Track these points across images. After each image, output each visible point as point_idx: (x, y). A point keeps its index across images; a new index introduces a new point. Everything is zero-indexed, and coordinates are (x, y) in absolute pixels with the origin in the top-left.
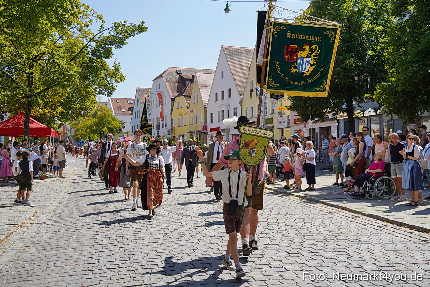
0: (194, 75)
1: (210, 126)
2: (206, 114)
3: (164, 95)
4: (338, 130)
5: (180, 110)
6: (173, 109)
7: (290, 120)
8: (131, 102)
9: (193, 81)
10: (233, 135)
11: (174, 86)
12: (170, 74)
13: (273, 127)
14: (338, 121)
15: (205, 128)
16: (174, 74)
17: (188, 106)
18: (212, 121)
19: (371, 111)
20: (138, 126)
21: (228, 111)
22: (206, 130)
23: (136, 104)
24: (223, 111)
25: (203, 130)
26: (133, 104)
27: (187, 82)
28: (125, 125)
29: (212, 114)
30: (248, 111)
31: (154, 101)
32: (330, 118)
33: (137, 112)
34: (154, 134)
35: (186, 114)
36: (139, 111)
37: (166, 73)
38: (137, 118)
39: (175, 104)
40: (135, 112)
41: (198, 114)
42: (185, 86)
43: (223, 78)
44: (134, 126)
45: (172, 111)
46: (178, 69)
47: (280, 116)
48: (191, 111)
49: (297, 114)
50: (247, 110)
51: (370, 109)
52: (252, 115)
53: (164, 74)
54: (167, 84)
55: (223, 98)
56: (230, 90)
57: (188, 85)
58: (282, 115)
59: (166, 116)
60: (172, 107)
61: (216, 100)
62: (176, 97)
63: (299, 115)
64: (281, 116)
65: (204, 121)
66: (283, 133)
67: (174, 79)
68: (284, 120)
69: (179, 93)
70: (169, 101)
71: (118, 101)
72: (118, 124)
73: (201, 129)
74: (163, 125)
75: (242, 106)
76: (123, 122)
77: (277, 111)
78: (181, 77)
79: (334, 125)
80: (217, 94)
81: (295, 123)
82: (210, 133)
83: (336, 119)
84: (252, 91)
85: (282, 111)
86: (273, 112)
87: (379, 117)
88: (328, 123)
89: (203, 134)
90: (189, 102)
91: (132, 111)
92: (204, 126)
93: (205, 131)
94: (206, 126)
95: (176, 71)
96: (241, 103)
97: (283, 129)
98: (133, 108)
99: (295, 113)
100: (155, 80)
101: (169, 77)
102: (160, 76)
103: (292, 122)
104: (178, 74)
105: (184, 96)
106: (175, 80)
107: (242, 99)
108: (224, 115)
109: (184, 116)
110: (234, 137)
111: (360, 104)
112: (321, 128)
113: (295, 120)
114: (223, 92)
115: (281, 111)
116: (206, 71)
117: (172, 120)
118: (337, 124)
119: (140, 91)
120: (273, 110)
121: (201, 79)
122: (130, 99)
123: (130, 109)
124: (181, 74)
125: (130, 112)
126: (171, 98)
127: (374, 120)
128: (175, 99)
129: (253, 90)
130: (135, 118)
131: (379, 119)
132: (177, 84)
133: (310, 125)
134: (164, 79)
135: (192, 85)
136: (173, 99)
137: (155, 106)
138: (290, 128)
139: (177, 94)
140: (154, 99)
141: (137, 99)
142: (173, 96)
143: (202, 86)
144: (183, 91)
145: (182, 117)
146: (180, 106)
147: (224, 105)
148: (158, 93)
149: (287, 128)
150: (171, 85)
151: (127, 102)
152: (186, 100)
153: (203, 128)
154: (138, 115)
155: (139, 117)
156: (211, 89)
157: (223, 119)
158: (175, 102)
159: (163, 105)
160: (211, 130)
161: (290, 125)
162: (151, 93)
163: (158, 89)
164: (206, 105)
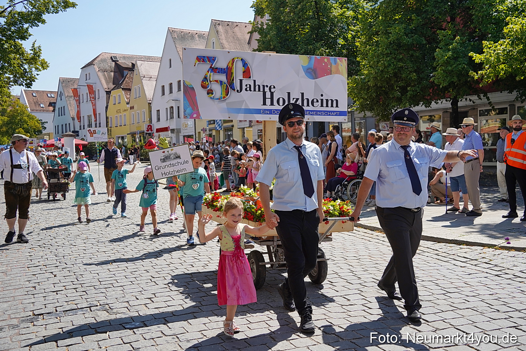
0: (134, 63)
1: (156, 125)
2: (151, 111)
3: (96, 88)
5: (118, 107)
6: (109, 104)
8: (53, 96)
9: (134, 71)
10: (184, 136)
11: (109, 76)
12: (104, 61)
13: (233, 126)
15: (150, 127)
16: (108, 61)
17: (128, 101)
18: (159, 120)
20: (62, 125)
21: (178, 107)
22: (152, 131)
23: (59, 98)
24: (172, 107)
25: (148, 131)
26: (56, 98)
27: (126, 72)
28: (46, 125)
29: (158, 111)
31: (83, 95)
33: (61, 108)
34: (85, 136)
35: (125, 110)
36: (64, 107)
37: (98, 59)
38: (62, 115)
40: (59, 108)
41: (141, 111)
42: (123, 76)
43: (171, 67)
44: (58, 126)
45: (107, 108)
46: (113, 55)
48: (132, 108)
53: (96, 61)
54: (100, 74)
55: (171, 92)
56: (179, 82)
57: (126, 76)
59: (100, 114)
60: (108, 103)
61: (163, 94)
62: (112, 90)
65: (149, 119)
66: (244, 133)
67: (108, 68)
69: (115, 85)
70: (103, 95)
71: (34, 95)
72: (37, 124)
73: (145, 129)
74: (96, 124)
76: (43, 121)
78: (117, 65)
80: (163, 87)
81: (258, 121)
82: (156, 134)
87: (350, 114)
89: (147, 135)
90: (128, 96)
91: (54, 107)
92: (148, 126)
93: (150, 132)
94: (151, 126)
95: (111, 58)
97: (244, 128)
98: (55, 103)
100: (84, 69)
101: (102, 65)
102: (90, 64)
104: (113, 61)
105: (123, 89)
106: (110, 69)
109: (123, 114)
110: (186, 138)
114: (171, 84)
116: (149, 59)
117: (107, 118)
119: (64, 82)
121: (143, 68)
122: (51, 92)
123: (51, 104)
124: (118, 61)
125: (51, 108)
126: (106, 91)
128: (110, 92)
130: (59, 116)
131: (350, 116)
132: (112, 74)
134: (96, 68)
135: (132, 75)
136: (108, 93)
137: (85, 101)
138: (252, 127)
139: (114, 87)
140: (84, 91)
141: (61, 92)
142: (108, 89)
143: (144, 77)
144: (120, 83)
145: (120, 114)
146: (117, 102)
147: (173, 100)
148: (88, 84)
149: (249, 127)
150: (104, 75)
151: (47, 95)
152: (125, 93)
153: (147, 129)
154: (62, 112)
155: (64, 115)
156: (156, 80)
157: (172, 117)
158: (111, 97)
159: (95, 99)
160: (158, 130)
161: (252, 124)
162: (79, 85)
163: (88, 79)
164: (150, 100)
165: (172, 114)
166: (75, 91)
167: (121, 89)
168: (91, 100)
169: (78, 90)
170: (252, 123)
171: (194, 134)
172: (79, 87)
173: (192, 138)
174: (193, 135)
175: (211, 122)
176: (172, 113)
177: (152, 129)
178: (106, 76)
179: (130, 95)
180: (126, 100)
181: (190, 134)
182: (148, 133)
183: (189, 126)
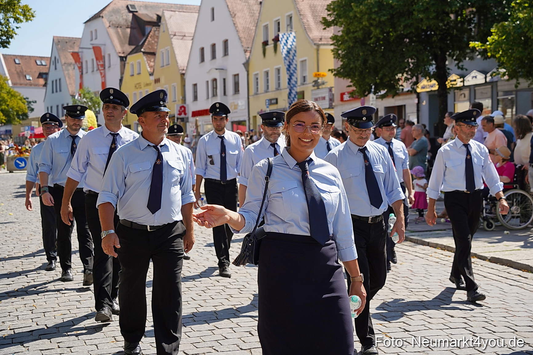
0: (160, 14)
1: (192, 107)
2: (185, 86)
3: (107, 51)
4: (418, 111)
5: (136, 79)
6: (124, 75)
7: (333, 95)
8: (44, 63)
9: (159, 26)
11: (124, 33)
12: (116, 11)
14: (418, 95)
15: (183, 110)
16: (122, 12)
17: (152, 71)
18: (195, 98)
19: (476, 77)
20: (58, 106)
21: (224, 80)
23: (53, 67)
24: (215, 80)
25: (180, 114)
26: (48, 66)
27: (148, 28)
28: (33, 106)
29: (195, 85)
30: (259, 80)
31: (87, 62)
32: (406, 90)
33: (56, 81)
35: (147, 85)
36: (60, 80)
37: (108, 9)
38: (56, 91)
39: (127, 66)
40: (53, 82)
41: (170, 85)
42: (144, 34)
43: (213, 20)
44: (51, 107)
45: (121, 80)
46: (129, 3)
47: (316, 88)
48: (157, 81)
49: (351, 84)
50: (257, 79)
51: (474, 73)
52: (266, 87)
53: (105, 12)
54: (111, 31)
55: (214, 57)
56: (226, 42)
57: (149, 34)
58: (320, 87)
60: (122, 73)
61: (203, 60)
63: (354, 85)
64: (318, 88)
65: (181, 97)
67: (122, 22)
68: (323, 95)
69: (133, 47)
70: (116, 62)
71: (17, 61)
72: (21, 104)
73: (175, 111)
75: (248, 71)
76: (30, 100)
77: (310, 79)
78: (136, 18)
79: (410, 103)
80: (202, 49)
81: (342, 99)
82: (192, 119)
83: (416, 92)
84: (265, 43)
85: (320, 78)
86: (304, 81)
87: (490, 86)
88: (400, 100)
89: (179, 120)
90: (152, 64)
91: (46, 80)
92: (181, 107)
93: (183, 116)
94: (185, 108)
95: (127, 7)
96: (247, 65)
98: (47, 74)
99: (347, 82)
100: (88, 23)
101: (114, 18)
102: (97, 16)
103: (337, 98)
104: (130, 12)
105: (144, 53)
106: (125, 23)
107: (249, 58)
108: (216, 88)
109: (143, 90)
111: (460, 64)
112: (388, 109)
113: (342, 95)
114: (214, 46)
115: (318, 79)
116: (182, 8)
118: (416, 101)
119: (59, 43)
120: (304, 77)
121: (173, 21)
122: (42, 58)
123: (41, 75)
124: (137, 12)
125: (42, 81)
126: (120, 57)
127: (482, 93)
128: (126, 57)
129: (267, 41)
130: (53, 92)
131: (490, 90)
132: (129, 30)
133: (371, 103)
134: (105, 22)
135: (157, 32)
137: (90, 70)
138: (333, 108)
139: (130, 50)
140: (88, 56)
141: (55, 58)
142: (123, 53)
143: (175, 35)
144: (141, 43)
145: (140, 90)
146: (136, 72)
147: (217, 69)
148: (94, 46)
149: (329, 108)
150: (117, 33)
151: (36, 63)
152: (147, 60)
153: (179, 111)
154: (57, 87)
155: (60, 91)
156: (192, 39)
157: (215, 94)
158: (126, 65)
159: (105, 68)
160: (195, 114)
161: (334, 104)
162: (81, 46)
163: (94, 38)
164: (183, 70)
165: (215, 90)
166: (76, 56)
167: (142, 53)
168: (98, 69)
169: (80, 54)
170: (333, 101)
171: (247, 119)
172: (80, 50)
173: (246, 125)
174: (245, 121)
175: (273, 102)
176: (215, 88)
177: (187, 112)
178: (120, 33)
179: (154, 61)
180: (149, 69)
181: (242, 119)
182: (181, 119)
183: (239, 108)
